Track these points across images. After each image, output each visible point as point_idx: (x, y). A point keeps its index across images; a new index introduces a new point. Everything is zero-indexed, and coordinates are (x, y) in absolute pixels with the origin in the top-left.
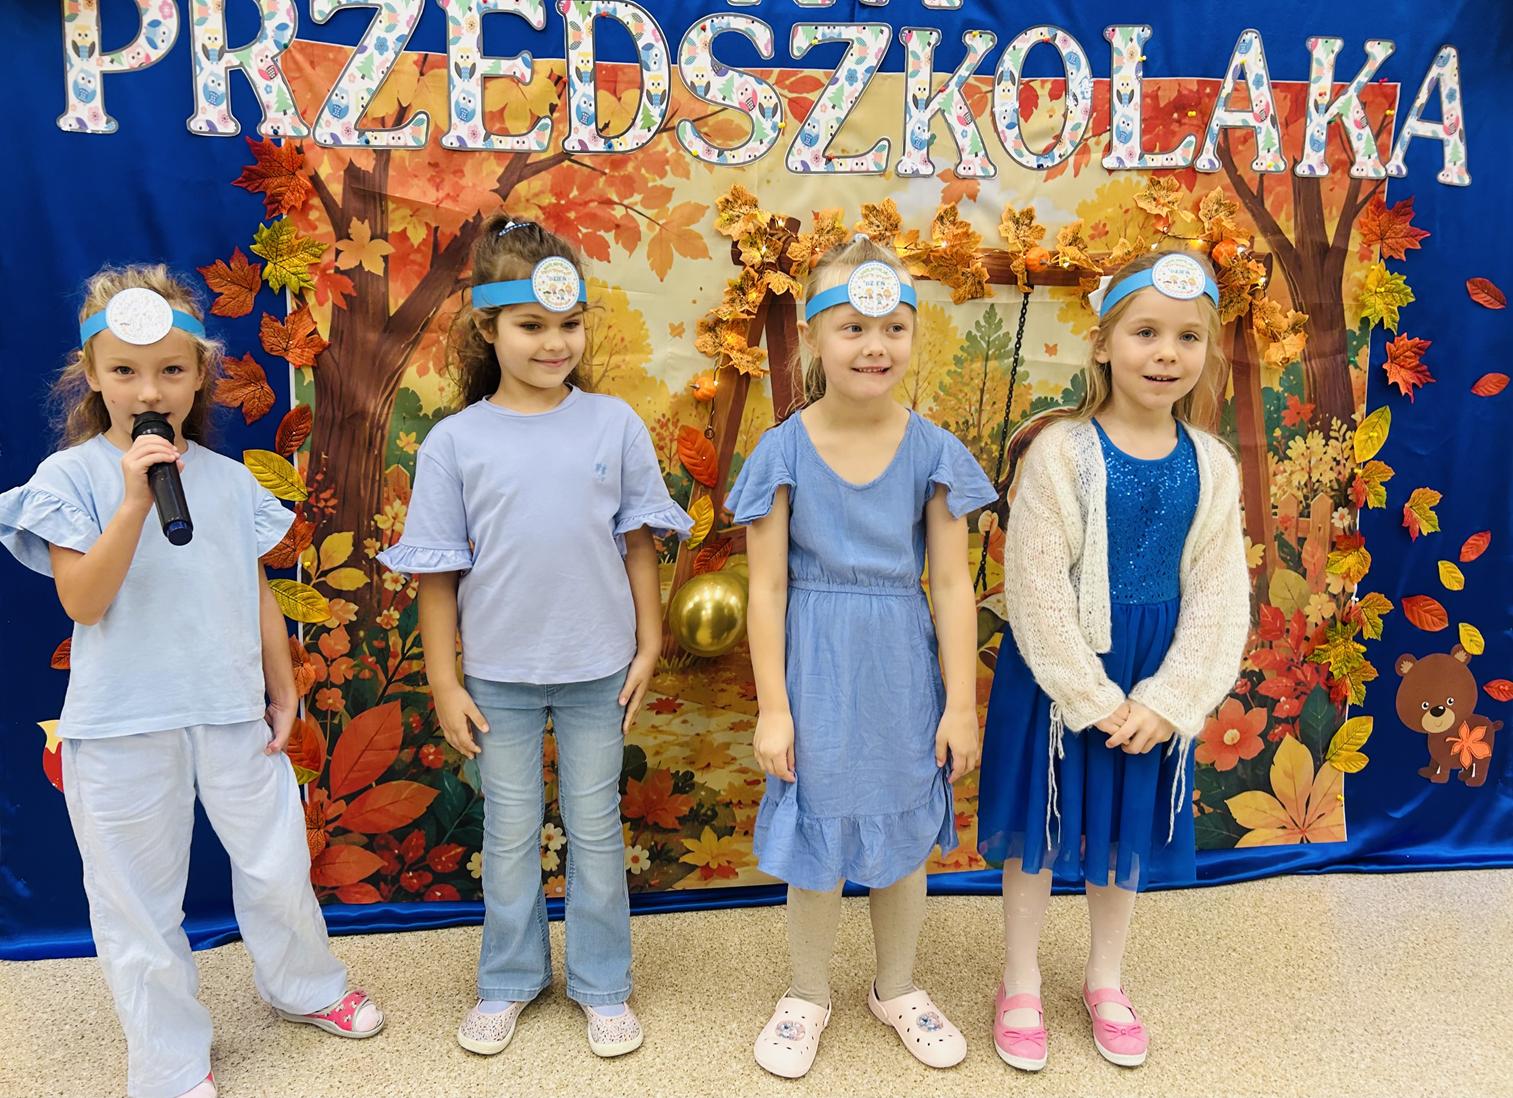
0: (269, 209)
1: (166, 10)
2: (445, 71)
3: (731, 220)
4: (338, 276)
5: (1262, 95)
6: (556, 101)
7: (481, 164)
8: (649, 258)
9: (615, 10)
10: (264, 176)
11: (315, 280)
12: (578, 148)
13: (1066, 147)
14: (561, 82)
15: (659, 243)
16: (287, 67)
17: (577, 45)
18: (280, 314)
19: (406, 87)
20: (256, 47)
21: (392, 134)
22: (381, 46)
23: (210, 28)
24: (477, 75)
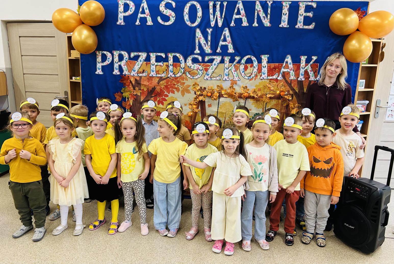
0: (124, 85)
1: (110, 56)
2: (150, 65)
3: (194, 88)
4: (134, 96)
5: (291, 66)
6: (167, 69)
7: (155, 79)
8: (181, 93)
9: (176, 55)
10: (123, 80)
11: (130, 96)
12: (170, 76)
13: (253, 75)
14: (168, 66)
15: (183, 91)
16: (127, 64)
17: (170, 60)
18: (125, 101)
19: (144, 67)
20: (123, 61)
21: (142, 74)
22: (141, 61)
23: (116, 59)
24: (155, 65)
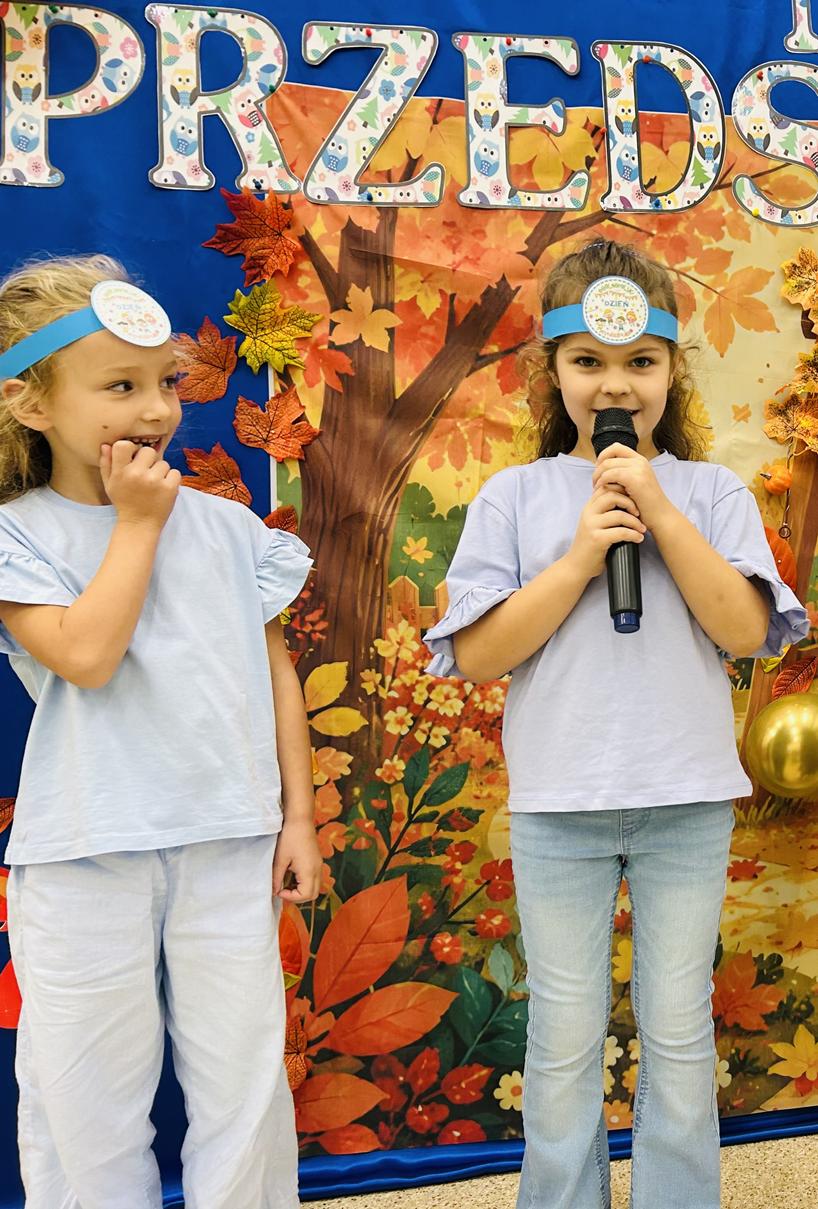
1: (130, 48)
2: (463, 119)
3: (800, 287)
4: (333, 352)
6: (593, 154)
7: (506, 223)
8: (706, 330)
9: (659, 55)
10: (241, 236)
11: (304, 357)
12: (620, 206)
14: (599, 134)
15: (716, 312)
16: (272, 111)
17: (616, 93)
18: (260, 398)
19: (416, 135)
20: (237, 91)
21: (400, 190)
23: (180, 69)
24: (501, 124)
